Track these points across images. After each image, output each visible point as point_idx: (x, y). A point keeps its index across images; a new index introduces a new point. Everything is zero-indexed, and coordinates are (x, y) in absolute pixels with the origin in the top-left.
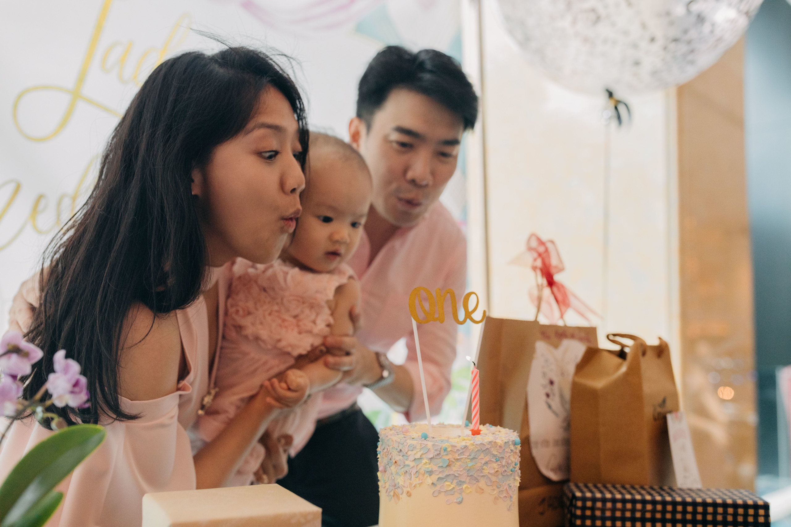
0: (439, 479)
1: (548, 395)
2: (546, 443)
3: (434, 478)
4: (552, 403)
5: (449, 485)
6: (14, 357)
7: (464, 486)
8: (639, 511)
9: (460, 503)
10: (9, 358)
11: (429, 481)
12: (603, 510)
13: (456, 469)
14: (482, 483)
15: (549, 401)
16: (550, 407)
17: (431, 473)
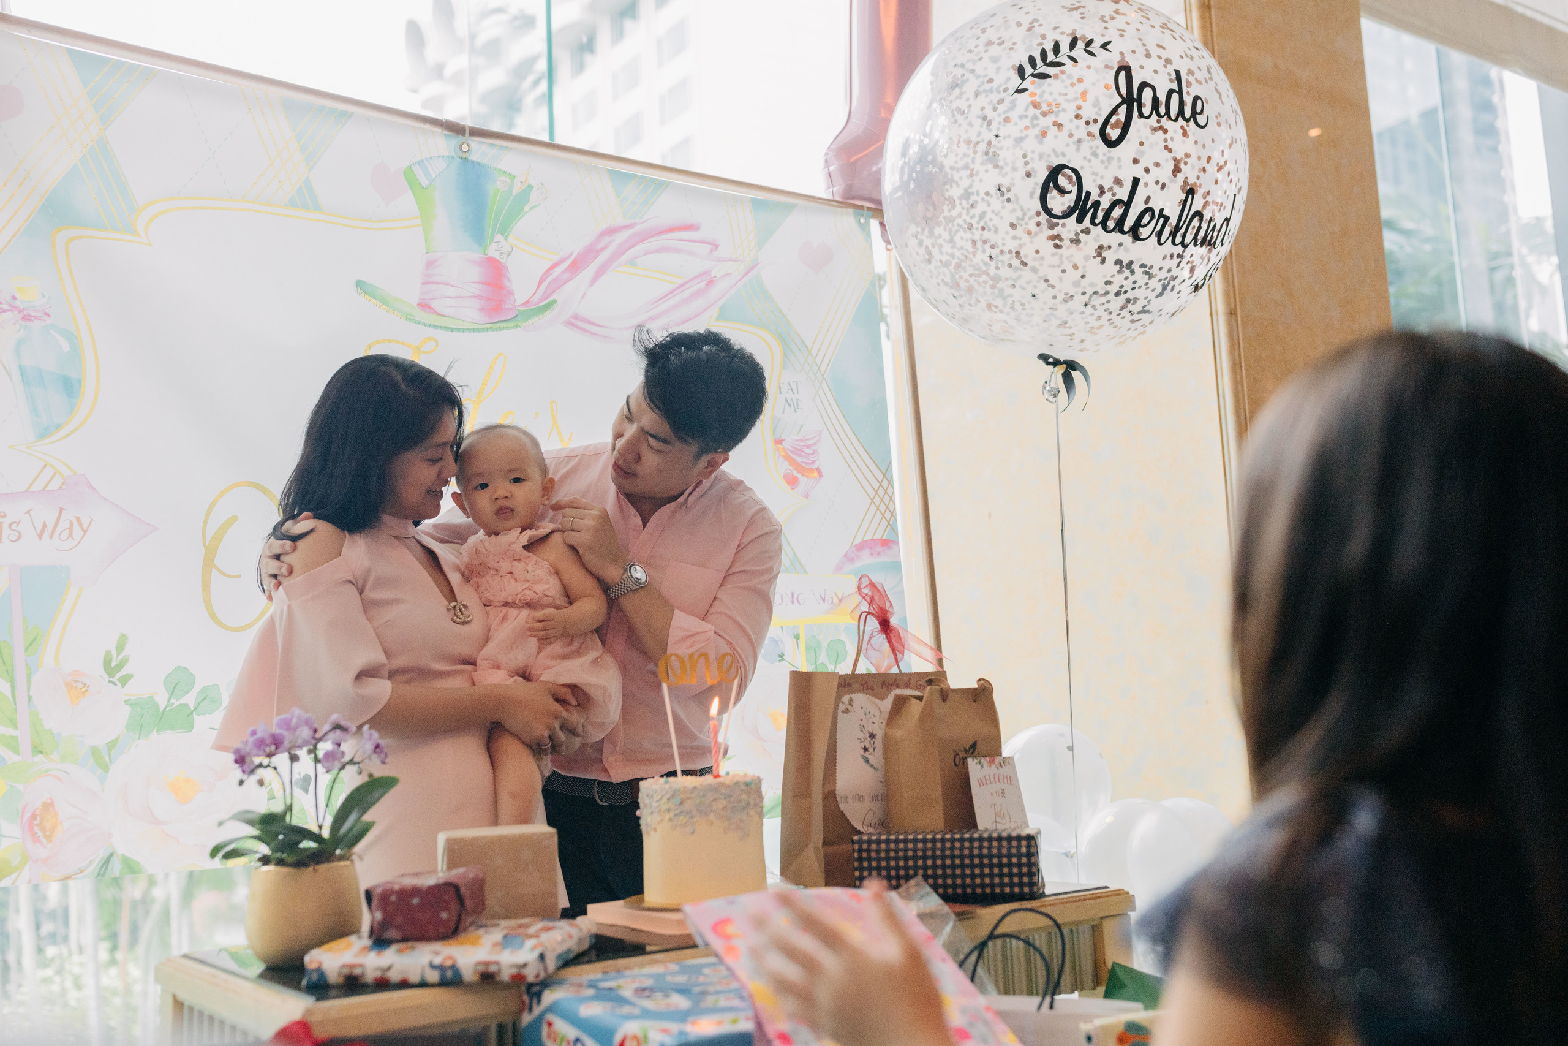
0: (676, 815)
1: (866, 749)
2: (859, 797)
3: (672, 814)
4: (870, 758)
5: (682, 819)
6: (338, 732)
7: (695, 819)
8: (911, 850)
9: (693, 833)
10: (335, 732)
11: (667, 817)
12: (878, 851)
13: (687, 806)
14: (712, 816)
15: (867, 754)
16: (867, 761)
17: (669, 810)
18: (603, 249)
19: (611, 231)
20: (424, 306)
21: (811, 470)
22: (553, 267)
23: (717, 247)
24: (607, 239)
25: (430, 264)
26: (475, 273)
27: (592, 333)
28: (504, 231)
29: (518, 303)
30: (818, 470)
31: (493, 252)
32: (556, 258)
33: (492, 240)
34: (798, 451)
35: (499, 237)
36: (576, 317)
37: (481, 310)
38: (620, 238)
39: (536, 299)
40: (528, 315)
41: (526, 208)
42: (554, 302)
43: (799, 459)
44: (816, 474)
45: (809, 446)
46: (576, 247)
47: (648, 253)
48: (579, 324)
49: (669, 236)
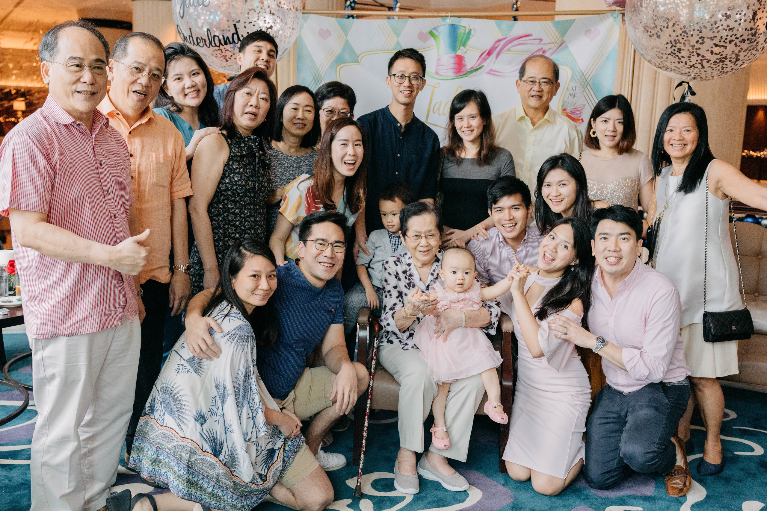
18: (497, 47)
19: (499, 41)
20: (437, 73)
21: (579, 120)
22: (482, 54)
23: (542, 40)
24: (498, 44)
25: (439, 60)
26: (452, 61)
27: (497, 75)
28: (464, 45)
29: (468, 68)
30: (582, 120)
31: (459, 53)
32: (482, 52)
33: (459, 49)
34: (572, 113)
35: (462, 48)
36: (491, 70)
37: (454, 72)
38: (502, 43)
39: (475, 66)
40: (471, 72)
41: (471, 36)
42: (483, 66)
43: (573, 116)
44: (581, 121)
45: (578, 111)
46: (488, 47)
47: (514, 46)
48: (492, 72)
49: (520, 39)
